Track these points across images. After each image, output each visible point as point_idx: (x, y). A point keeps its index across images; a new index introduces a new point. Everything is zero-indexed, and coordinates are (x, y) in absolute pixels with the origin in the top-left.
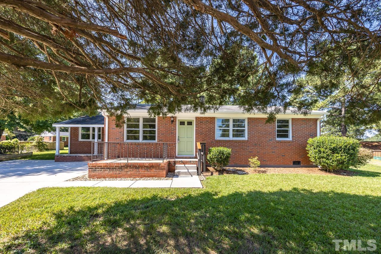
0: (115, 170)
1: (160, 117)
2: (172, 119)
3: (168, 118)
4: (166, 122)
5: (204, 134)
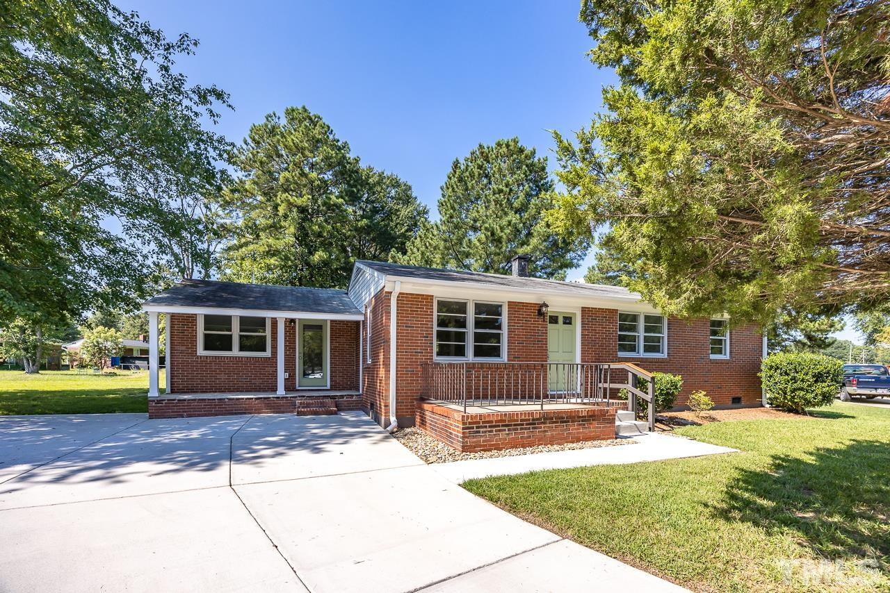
0: (521, 429)
1: (516, 302)
2: (544, 309)
3: (531, 307)
4: (527, 315)
5: (598, 343)
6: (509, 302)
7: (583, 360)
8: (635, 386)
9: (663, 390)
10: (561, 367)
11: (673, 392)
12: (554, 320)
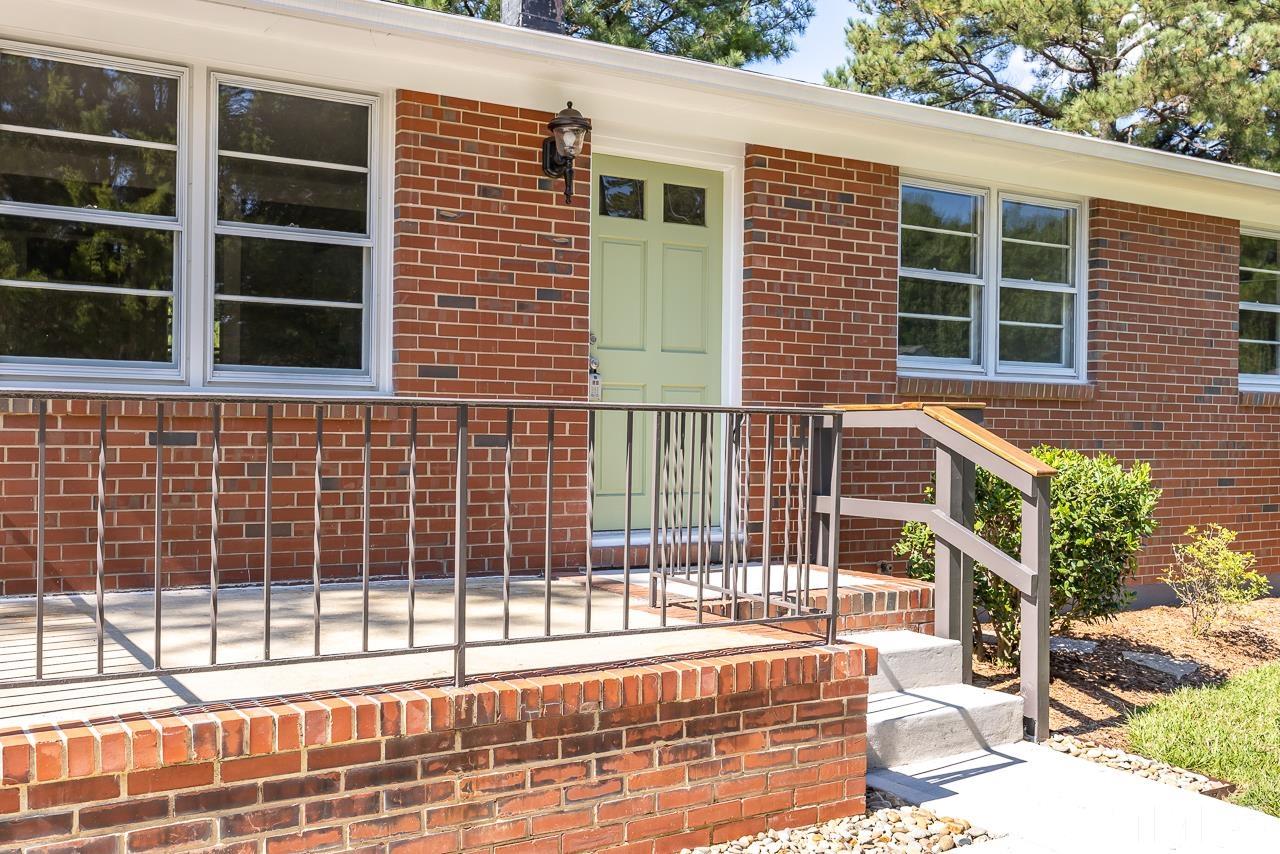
1: (432, 98)
2: (569, 139)
3: (507, 124)
4: (493, 164)
5: (816, 314)
6: (402, 94)
7: (751, 390)
8: (964, 515)
9: (1077, 532)
10: (647, 424)
11: (1121, 543)
12: (623, 198)
